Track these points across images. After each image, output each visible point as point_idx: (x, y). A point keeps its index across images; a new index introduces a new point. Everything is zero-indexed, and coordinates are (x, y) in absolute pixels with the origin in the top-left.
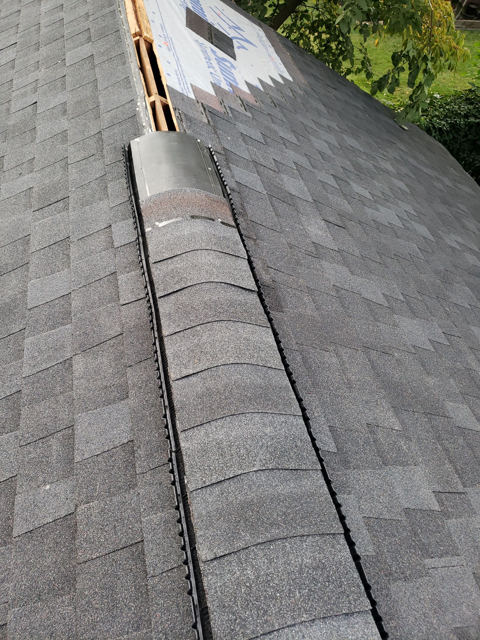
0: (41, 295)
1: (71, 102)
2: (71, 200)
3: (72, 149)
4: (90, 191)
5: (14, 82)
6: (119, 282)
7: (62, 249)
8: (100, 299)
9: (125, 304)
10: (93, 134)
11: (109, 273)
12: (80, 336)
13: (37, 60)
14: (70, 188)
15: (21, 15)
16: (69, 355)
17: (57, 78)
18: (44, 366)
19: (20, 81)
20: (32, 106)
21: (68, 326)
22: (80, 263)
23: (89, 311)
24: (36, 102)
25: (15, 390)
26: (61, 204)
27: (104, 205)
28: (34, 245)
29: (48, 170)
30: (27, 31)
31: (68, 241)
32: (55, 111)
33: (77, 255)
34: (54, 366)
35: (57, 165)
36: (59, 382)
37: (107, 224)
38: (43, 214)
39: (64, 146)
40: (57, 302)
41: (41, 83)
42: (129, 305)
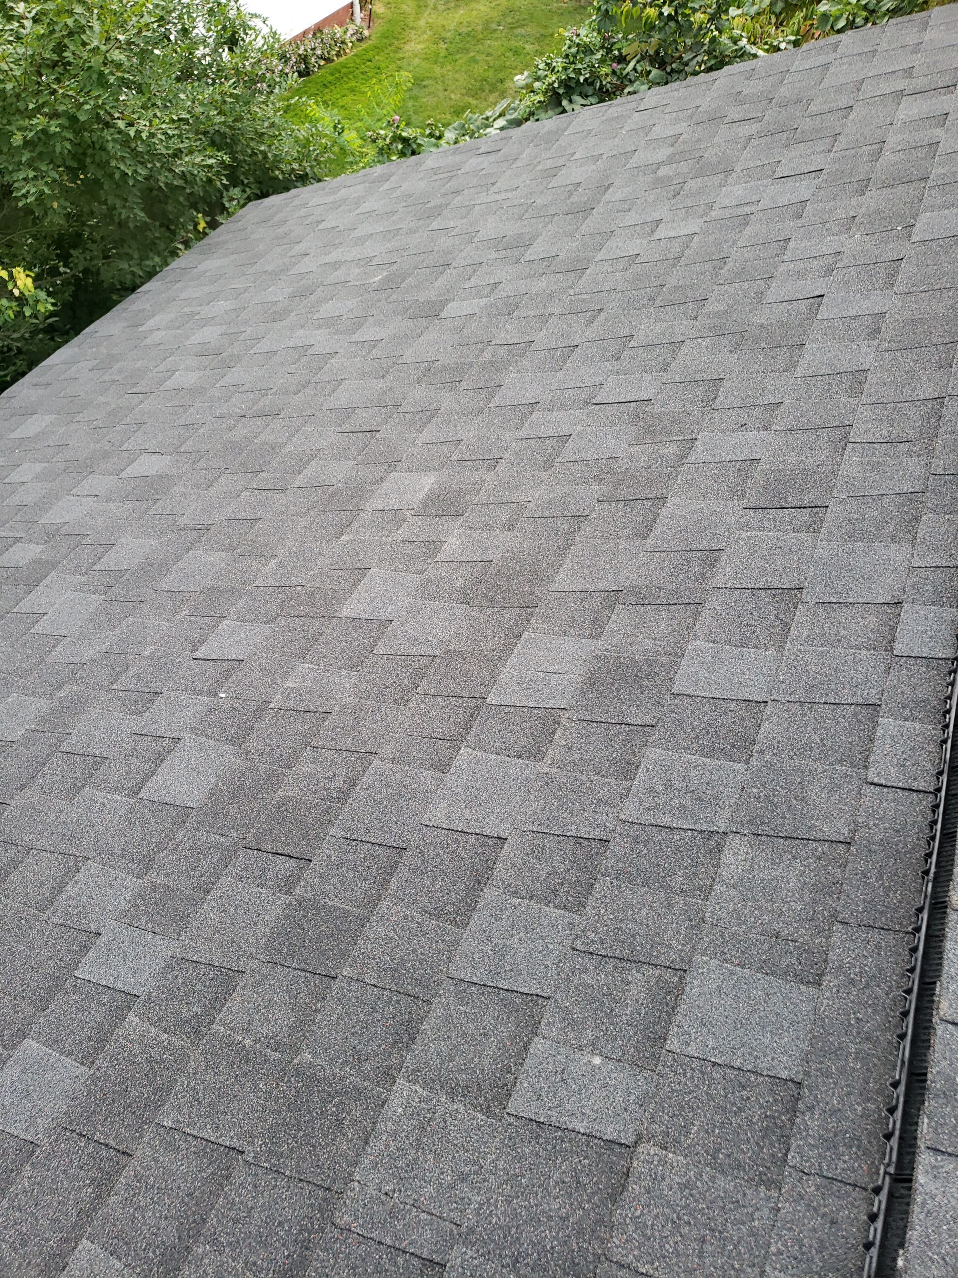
0: (706, 678)
1: (897, 316)
2: (829, 517)
3: (865, 413)
4: (876, 513)
5: (790, 243)
6: (880, 732)
7: (778, 605)
8: (824, 745)
9: (875, 785)
10: (922, 397)
11: (861, 701)
12: (758, 799)
13: (852, 214)
14: (835, 491)
15: (851, 118)
16: (721, 825)
17: (883, 258)
18: (665, 820)
19: (803, 245)
20: (812, 300)
21: (740, 766)
22: (806, 651)
23: (792, 758)
24: (823, 295)
25: (596, 833)
26: (805, 516)
27: (898, 553)
28: (724, 575)
29: (803, 437)
30: (853, 152)
31: (796, 595)
32: (855, 324)
33: (806, 633)
34: (685, 830)
35: (823, 433)
36: (686, 867)
37: (893, 596)
38: (762, 521)
39: (851, 400)
40: (733, 706)
41: (844, 261)
42: (886, 790)
